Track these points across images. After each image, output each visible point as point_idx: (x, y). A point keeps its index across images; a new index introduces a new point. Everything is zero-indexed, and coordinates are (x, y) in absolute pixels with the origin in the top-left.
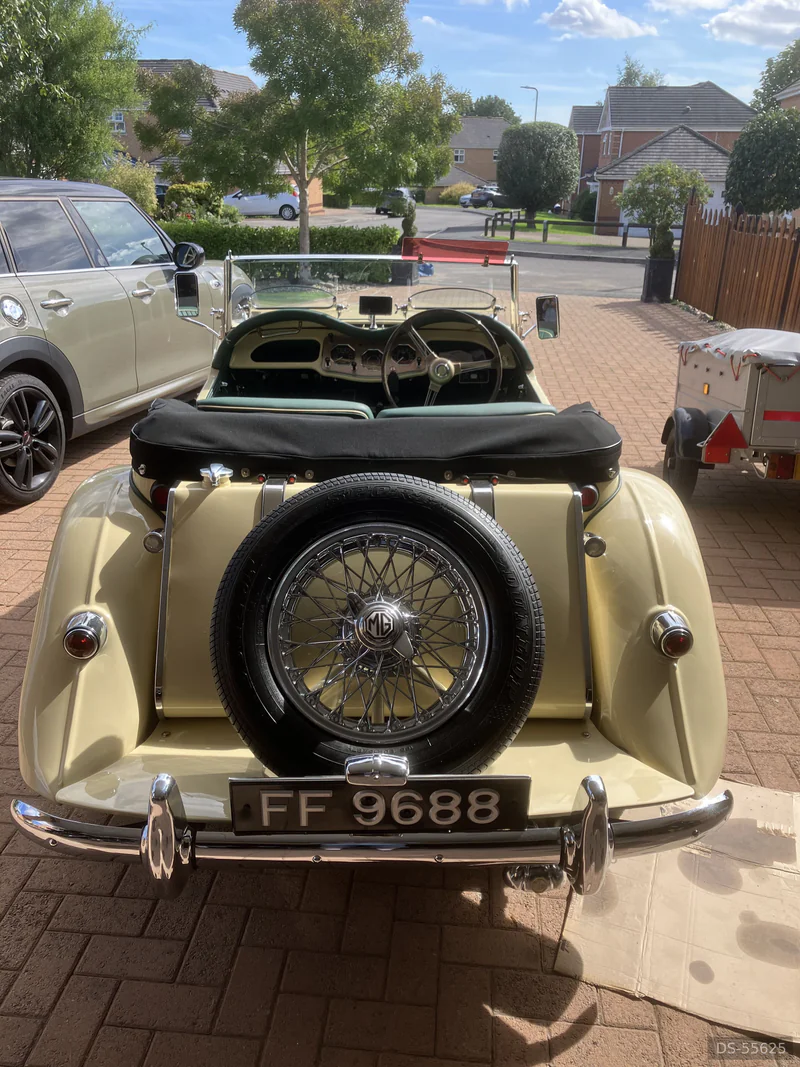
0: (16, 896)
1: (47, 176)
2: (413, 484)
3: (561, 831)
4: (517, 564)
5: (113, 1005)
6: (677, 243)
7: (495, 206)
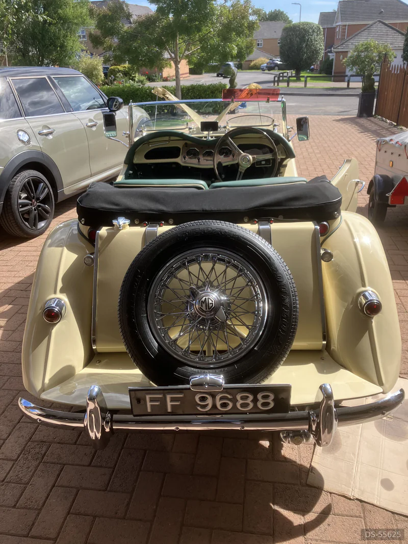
0: (26, 444)
1: (47, 65)
2: (225, 226)
3: (309, 413)
4: (283, 268)
5: (75, 503)
6: (377, 84)
7: (279, 69)
